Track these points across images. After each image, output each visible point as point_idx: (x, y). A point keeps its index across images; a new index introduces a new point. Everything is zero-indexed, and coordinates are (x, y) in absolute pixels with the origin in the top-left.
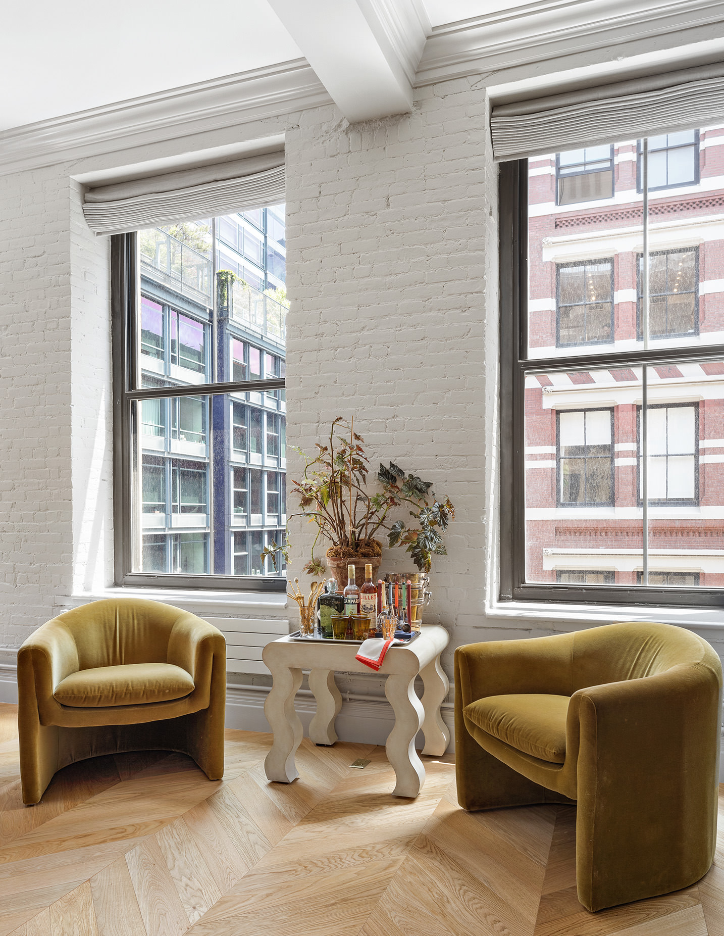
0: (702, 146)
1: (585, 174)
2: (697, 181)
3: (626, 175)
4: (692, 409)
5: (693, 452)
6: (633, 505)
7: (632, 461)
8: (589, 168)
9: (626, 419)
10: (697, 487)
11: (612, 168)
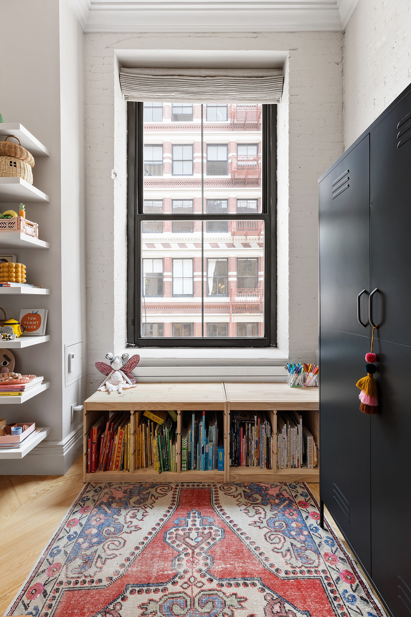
0: (195, 161)
1: (154, 165)
2: (192, 175)
3: (167, 168)
4: (192, 260)
5: (192, 277)
6: (170, 297)
7: (171, 280)
8: (154, 163)
9: (168, 263)
10: (193, 291)
11: (163, 164)
